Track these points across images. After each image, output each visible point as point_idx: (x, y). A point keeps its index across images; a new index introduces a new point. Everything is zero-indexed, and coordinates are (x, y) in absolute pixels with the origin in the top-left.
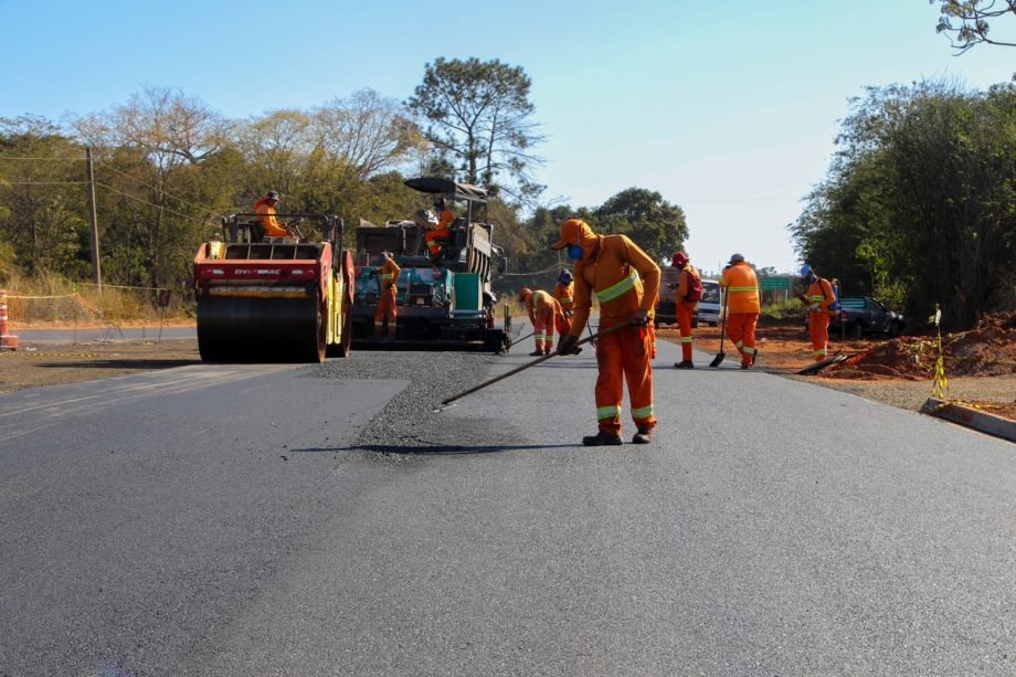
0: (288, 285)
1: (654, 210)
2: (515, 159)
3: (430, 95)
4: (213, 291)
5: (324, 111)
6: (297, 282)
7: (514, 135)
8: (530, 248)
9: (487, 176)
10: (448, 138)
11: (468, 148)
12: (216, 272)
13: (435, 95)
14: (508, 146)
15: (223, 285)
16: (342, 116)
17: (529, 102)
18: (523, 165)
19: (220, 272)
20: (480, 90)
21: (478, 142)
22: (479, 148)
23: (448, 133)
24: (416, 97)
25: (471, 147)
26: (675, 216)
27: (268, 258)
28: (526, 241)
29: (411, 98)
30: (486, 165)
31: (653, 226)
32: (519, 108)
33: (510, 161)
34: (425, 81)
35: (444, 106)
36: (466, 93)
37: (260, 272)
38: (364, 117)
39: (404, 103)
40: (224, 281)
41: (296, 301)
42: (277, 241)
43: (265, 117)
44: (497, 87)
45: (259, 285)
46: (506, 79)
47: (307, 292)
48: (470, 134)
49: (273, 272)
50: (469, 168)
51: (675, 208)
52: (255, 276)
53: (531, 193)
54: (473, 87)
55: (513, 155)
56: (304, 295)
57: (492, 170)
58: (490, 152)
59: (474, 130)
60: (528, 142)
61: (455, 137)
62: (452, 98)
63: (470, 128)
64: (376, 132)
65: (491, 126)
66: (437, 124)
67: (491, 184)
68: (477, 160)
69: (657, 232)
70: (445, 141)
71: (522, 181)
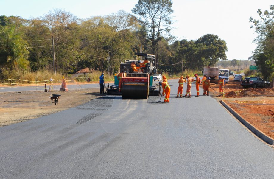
0: (141, 83)
1: (215, 41)
2: (167, 28)
3: (140, 7)
4: (125, 84)
5: (109, 16)
6: (143, 82)
7: (167, 20)
8: (173, 55)
9: (158, 34)
10: (146, 21)
11: (152, 24)
12: (126, 80)
13: (142, 7)
14: (165, 23)
15: (127, 83)
16: (114, 18)
17: (172, 10)
18: (170, 30)
19: (127, 80)
20: (156, 5)
21: (155, 22)
22: (156, 25)
23: (146, 19)
24: (136, 8)
25: (153, 24)
26: (223, 44)
27: (135, 77)
28: (171, 52)
29: (134, 8)
30: (158, 30)
31: (215, 47)
32: (169, 11)
33: (166, 29)
34: (138, 3)
35: (144, 11)
36: (152, 6)
37: (135, 80)
38: (121, 18)
39: (132, 10)
40: (128, 82)
41: (143, 86)
42: (137, 73)
43: (91, 18)
44: (162, 5)
45: (135, 83)
46: (165, 2)
47: (145, 84)
48: (153, 20)
49: (138, 80)
50: (152, 31)
51: (223, 41)
52: (134, 81)
53: (172, 39)
54: (154, 5)
55: (167, 27)
56: (144, 85)
57: (160, 32)
58: (159, 26)
59: (154, 19)
60: (172, 22)
61: (148, 21)
62: (147, 8)
63: (153, 18)
64: (125, 22)
65: (160, 17)
66: (142, 16)
67: (160, 36)
68: (155, 28)
69: (216, 50)
70: (145, 22)
71: (170, 35)
